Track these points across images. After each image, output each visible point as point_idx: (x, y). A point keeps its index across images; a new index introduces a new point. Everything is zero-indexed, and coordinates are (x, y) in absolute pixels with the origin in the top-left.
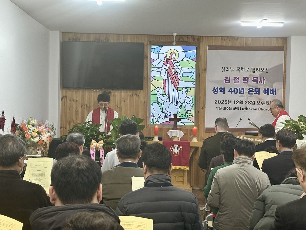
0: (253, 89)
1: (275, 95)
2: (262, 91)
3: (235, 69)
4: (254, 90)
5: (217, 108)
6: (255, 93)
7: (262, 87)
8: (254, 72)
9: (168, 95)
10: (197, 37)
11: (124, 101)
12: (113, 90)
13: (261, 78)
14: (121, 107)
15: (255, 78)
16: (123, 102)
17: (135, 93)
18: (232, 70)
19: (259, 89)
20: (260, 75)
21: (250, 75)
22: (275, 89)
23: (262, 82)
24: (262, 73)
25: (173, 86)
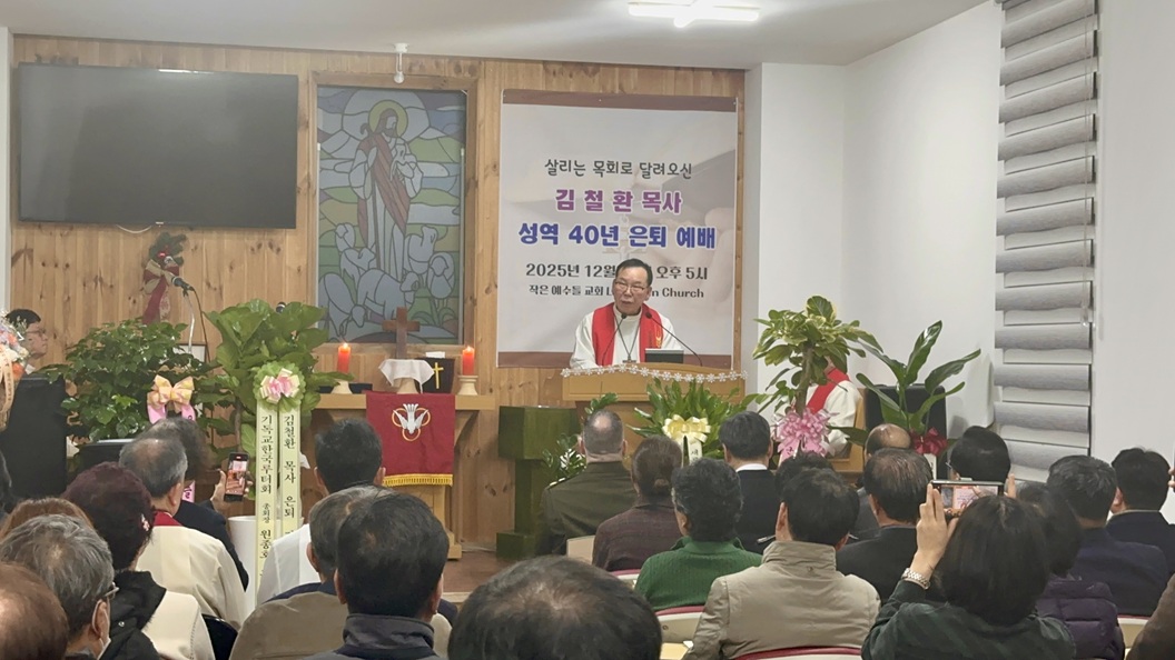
0: (644, 230)
1: (713, 247)
2: (671, 237)
3: (590, 167)
4: (648, 234)
5: (534, 289)
6: (650, 243)
7: (672, 223)
8: (646, 175)
9: (374, 250)
10: (469, 63)
11: (231, 268)
12: (191, 229)
13: (669, 195)
14: (221, 288)
15: (650, 196)
16: (227, 269)
17: (267, 242)
18: (581, 167)
19: (664, 229)
20: (665, 186)
21: (636, 186)
22: (713, 230)
23: (671, 208)
24: (671, 180)
25: (390, 221)
